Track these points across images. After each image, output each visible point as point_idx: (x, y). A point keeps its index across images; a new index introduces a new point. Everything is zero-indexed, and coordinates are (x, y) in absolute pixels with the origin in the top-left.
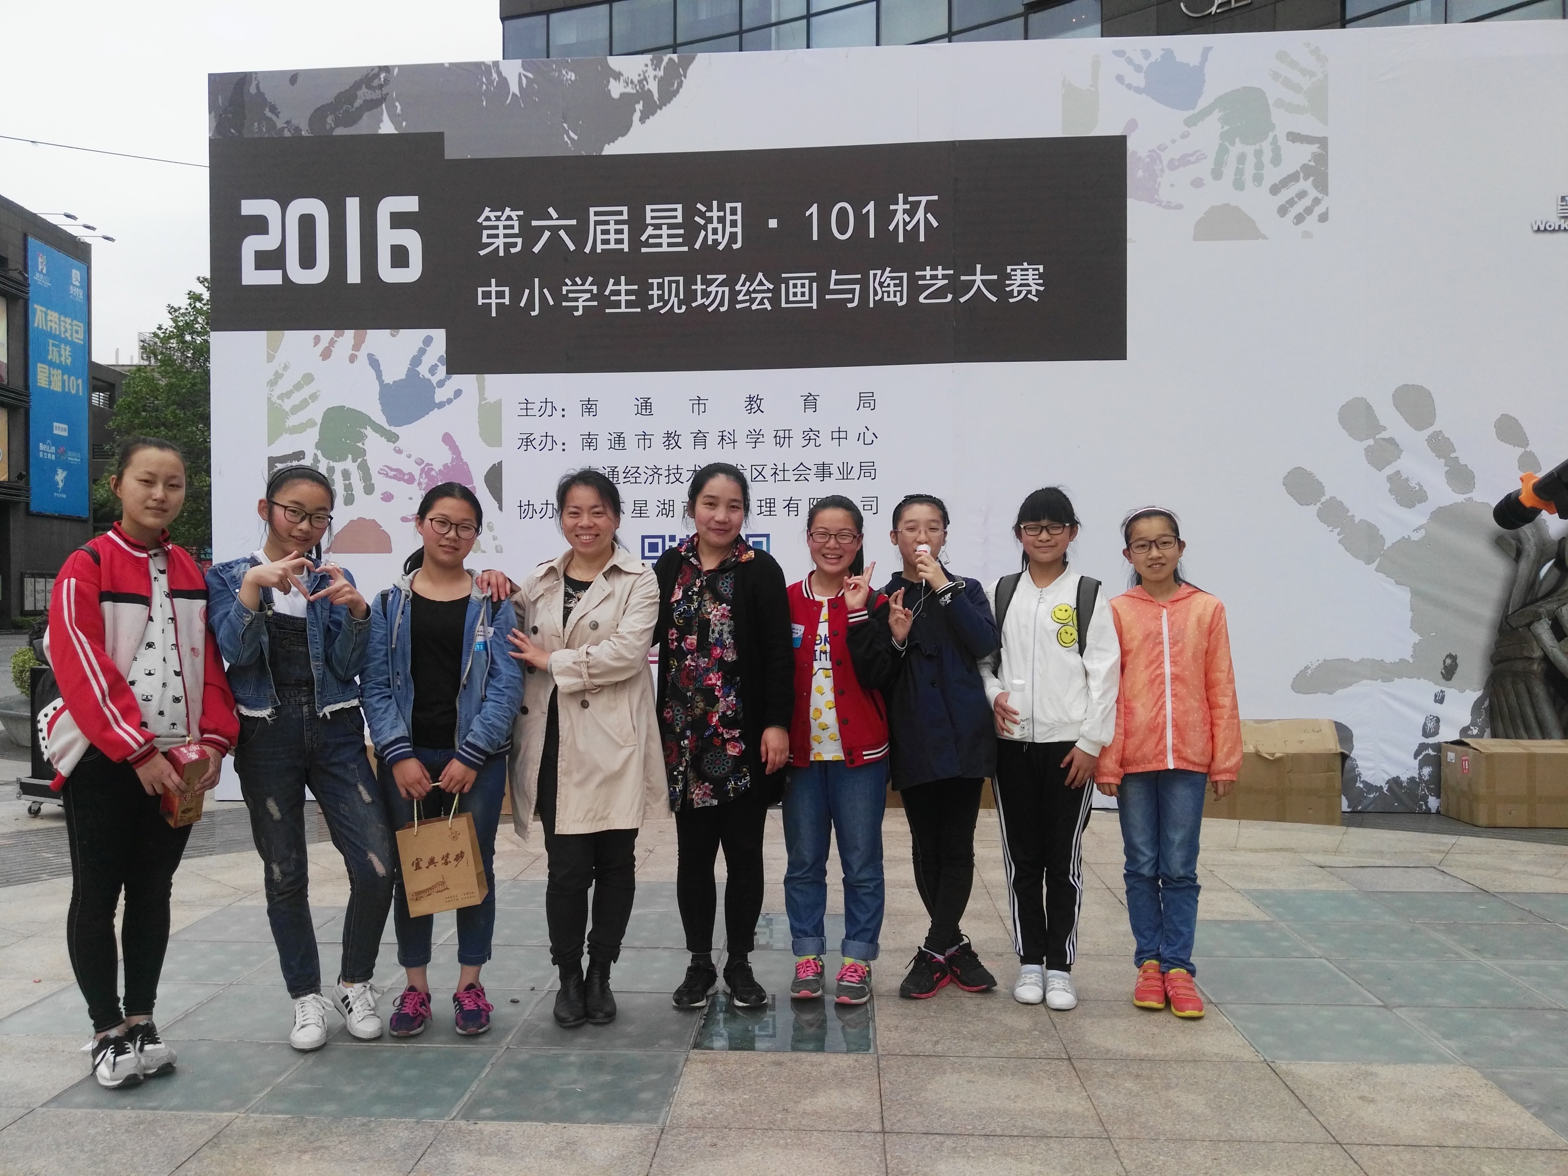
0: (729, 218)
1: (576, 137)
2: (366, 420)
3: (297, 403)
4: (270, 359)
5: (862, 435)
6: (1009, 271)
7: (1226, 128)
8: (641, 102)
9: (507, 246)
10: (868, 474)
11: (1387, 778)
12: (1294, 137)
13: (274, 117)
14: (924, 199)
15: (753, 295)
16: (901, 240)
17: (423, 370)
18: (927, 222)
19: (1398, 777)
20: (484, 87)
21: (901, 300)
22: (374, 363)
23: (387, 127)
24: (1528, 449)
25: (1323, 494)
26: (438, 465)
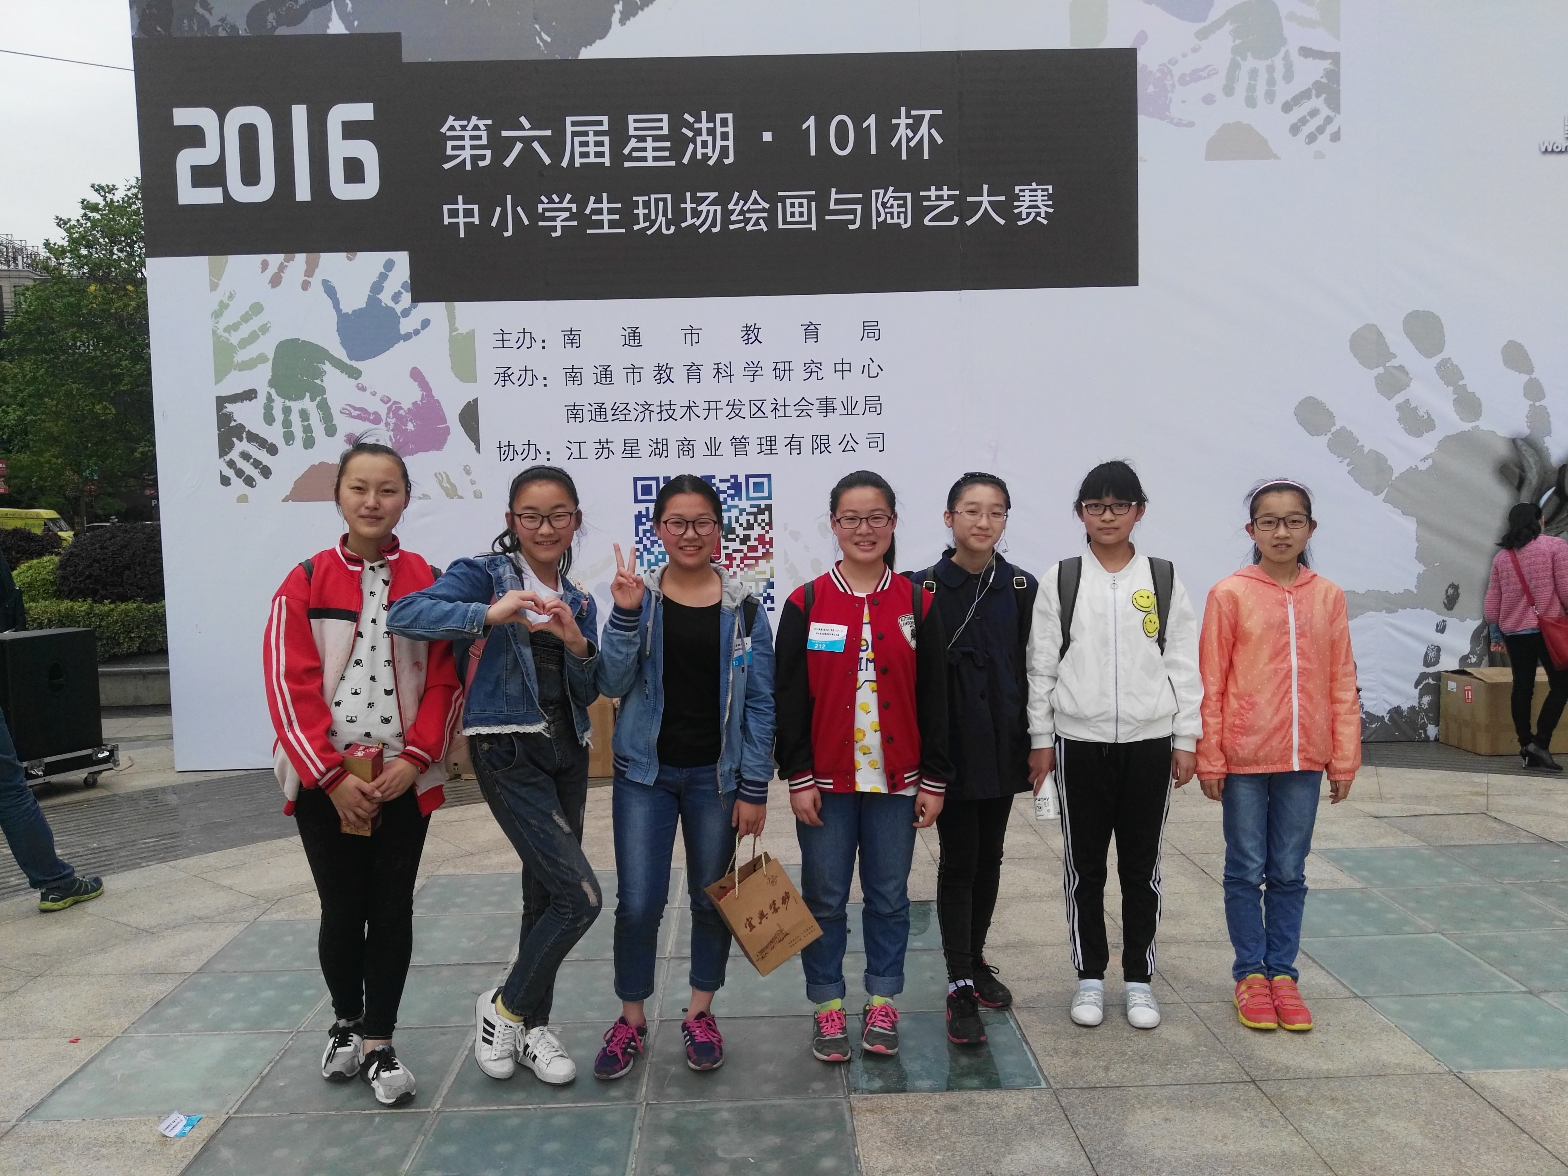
0: (719, 130)
1: (549, 40)
2: (322, 354)
3: (246, 336)
4: (214, 287)
5: (867, 367)
6: (1017, 191)
7: (1238, 41)
8: (621, 3)
9: (475, 159)
10: (874, 409)
11: (1388, 708)
12: (1306, 52)
13: (206, 14)
14: (928, 113)
15: (747, 215)
16: (904, 157)
17: (385, 297)
18: (931, 137)
19: (1399, 707)
21: (906, 222)
22: (330, 290)
23: (337, 27)
24: (1533, 376)
25: (1334, 424)
26: (406, 405)
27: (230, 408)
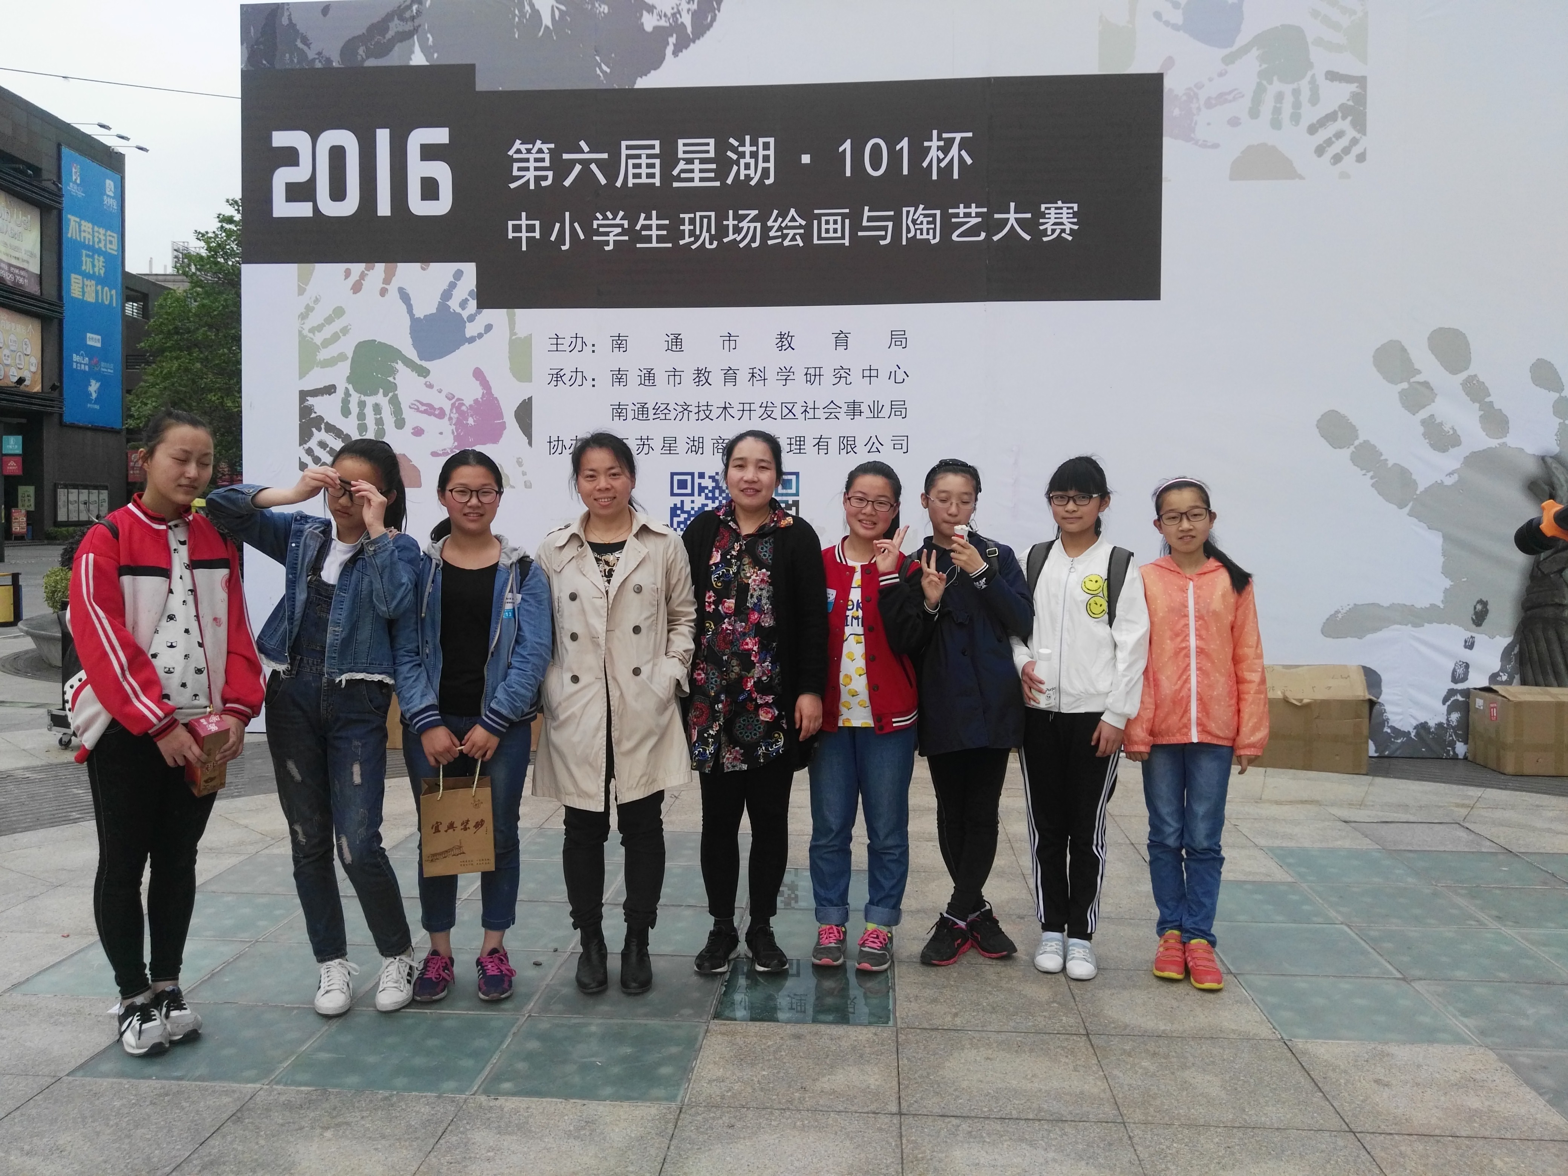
0: (761, 153)
1: (608, 70)
2: (394, 354)
3: (328, 336)
4: (301, 291)
5: (893, 374)
6: (1043, 209)
7: (1264, 66)
8: (675, 35)
9: (538, 179)
10: (899, 413)
11: (1415, 723)
12: (1333, 76)
13: (305, 48)
14: (958, 136)
15: (785, 231)
16: (935, 177)
17: (454, 304)
18: (961, 159)
19: (1426, 723)
20: (517, 19)
21: (934, 238)
22: (405, 296)
23: (418, 59)
24: (1563, 395)
25: (1357, 438)
26: (468, 401)
27: (311, 401)
